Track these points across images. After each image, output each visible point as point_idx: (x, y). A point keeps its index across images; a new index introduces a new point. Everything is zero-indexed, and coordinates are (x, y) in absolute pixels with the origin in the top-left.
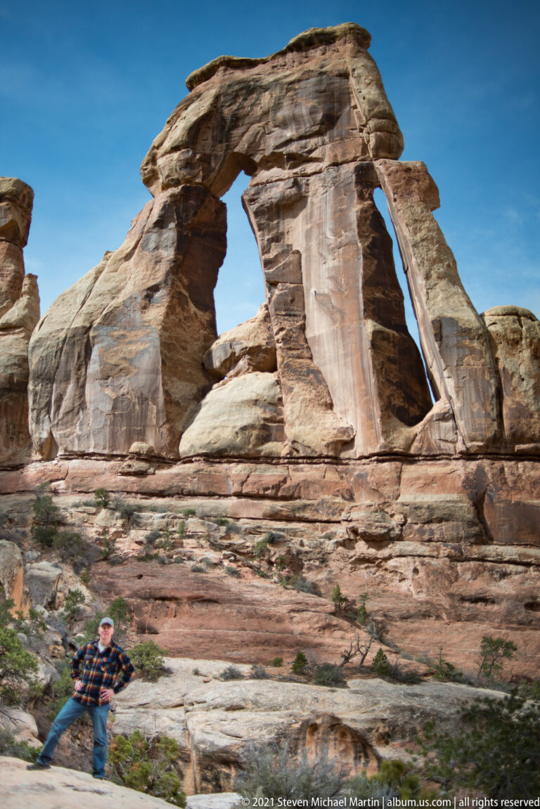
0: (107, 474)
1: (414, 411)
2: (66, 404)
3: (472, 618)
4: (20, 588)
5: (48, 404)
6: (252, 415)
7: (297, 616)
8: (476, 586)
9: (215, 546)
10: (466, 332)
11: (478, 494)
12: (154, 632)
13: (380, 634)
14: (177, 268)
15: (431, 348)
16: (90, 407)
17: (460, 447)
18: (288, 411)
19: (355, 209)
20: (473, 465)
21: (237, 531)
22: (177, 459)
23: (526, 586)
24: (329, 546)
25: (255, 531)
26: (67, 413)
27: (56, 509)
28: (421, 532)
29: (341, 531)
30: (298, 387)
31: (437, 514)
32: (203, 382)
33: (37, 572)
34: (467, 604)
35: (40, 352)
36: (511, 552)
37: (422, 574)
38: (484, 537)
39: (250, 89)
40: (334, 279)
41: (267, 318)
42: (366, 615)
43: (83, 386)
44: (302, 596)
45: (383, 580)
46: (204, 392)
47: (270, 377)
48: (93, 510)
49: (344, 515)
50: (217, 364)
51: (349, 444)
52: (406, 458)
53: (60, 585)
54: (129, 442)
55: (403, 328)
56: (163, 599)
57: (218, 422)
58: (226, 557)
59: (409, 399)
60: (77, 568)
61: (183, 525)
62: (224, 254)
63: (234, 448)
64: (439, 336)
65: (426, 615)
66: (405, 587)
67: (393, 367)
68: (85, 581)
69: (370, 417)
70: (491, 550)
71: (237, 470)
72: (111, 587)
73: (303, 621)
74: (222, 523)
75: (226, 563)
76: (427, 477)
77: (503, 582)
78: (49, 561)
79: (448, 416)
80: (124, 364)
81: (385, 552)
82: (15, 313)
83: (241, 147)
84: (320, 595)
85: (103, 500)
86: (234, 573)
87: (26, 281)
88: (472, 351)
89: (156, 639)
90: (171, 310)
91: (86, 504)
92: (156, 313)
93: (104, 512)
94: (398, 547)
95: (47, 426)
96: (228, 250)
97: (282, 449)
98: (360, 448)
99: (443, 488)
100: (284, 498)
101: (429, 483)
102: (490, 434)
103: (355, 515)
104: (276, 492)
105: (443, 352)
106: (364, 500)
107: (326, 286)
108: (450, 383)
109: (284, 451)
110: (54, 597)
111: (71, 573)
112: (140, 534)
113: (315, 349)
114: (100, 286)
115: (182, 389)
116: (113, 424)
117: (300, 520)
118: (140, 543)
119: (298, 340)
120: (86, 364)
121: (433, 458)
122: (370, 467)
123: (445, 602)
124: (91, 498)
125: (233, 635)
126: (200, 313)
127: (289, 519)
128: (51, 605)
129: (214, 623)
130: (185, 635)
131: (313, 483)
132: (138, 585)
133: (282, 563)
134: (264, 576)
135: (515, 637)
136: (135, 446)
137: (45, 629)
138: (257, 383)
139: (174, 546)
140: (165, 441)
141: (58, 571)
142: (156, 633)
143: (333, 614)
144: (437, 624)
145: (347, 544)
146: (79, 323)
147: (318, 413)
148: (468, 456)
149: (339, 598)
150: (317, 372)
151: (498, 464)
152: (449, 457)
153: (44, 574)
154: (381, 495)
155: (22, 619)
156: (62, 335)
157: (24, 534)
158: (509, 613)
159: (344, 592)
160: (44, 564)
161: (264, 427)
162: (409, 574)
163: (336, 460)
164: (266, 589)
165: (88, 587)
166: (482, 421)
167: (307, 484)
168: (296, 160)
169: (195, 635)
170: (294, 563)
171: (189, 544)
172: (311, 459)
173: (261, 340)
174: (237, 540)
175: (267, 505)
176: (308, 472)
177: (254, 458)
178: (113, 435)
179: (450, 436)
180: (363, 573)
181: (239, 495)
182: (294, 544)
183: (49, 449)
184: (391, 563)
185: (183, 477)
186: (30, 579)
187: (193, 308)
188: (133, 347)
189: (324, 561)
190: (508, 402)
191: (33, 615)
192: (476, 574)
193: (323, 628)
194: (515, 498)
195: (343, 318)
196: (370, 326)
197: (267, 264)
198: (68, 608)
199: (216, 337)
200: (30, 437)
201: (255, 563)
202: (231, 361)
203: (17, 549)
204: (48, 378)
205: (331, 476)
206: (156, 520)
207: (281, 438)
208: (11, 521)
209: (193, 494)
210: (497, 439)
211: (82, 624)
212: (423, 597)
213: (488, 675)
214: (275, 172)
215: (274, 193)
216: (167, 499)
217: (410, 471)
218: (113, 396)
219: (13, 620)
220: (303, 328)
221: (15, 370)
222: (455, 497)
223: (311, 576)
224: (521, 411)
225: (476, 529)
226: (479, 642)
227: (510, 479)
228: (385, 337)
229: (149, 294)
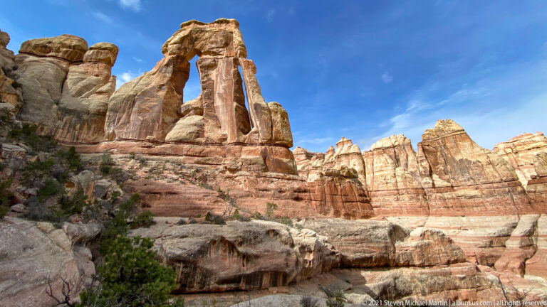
0: (136, 147)
1: (246, 130)
2: (121, 121)
3: (263, 196)
4: (91, 190)
5: (114, 121)
6: (195, 128)
7: (206, 198)
8: (264, 186)
9: (176, 173)
10: (263, 108)
11: (265, 156)
12: (149, 206)
13: (233, 203)
14: (171, 80)
15: (253, 112)
16: (132, 123)
17: (260, 141)
18: (206, 128)
19: (233, 70)
20: (263, 147)
21: (185, 167)
22: (164, 143)
23: (279, 185)
24: (217, 172)
25: (192, 167)
26: (122, 124)
27: (112, 159)
28: (247, 168)
29: (221, 167)
30: (210, 121)
31: (253, 162)
32: (177, 117)
33: (100, 184)
34: (261, 192)
35: (114, 102)
36: (274, 174)
37: (247, 182)
38: (266, 170)
40: (224, 89)
41: (201, 99)
42: (229, 196)
43: (130, 115)
44: (207, 191)
45: (234, 184)
46: (176, 121)
47: (201, 117)
48: (128, 160)
49: (222, 162)
50: (182, 112)
51: (225, 139)
52: (244, 144)
53: (110, 189)
54: (146, 135)
55: (244, 106)
56: (155, 193)
57: (181, 130)
58: (180, 177)
59: (245, 127)
60: (118, 182)
61: (164, 165)
62: (188, 78)
63: (186, 139)
64: (256, 109)
65: (248, 196)
66: (241, 186)
67: (241, 117)
68: (121, 187)
69: (233, 131)
70: (268, 174)
71: (186, 146)
72: (132, 189)
73: (208, 200)
74: (179, 165)
75: (180, 179)
76: (250, 150)
77: (272, 184)
78: (106, 179)
79: (256, 132)
80: (148, 109)
81: (236, 175)
82: (105, 88)
84: (212, 190)
85: (133, 155)
86: (183, 183)
87: (111, 78)
88: (265, 113)
89: (150, 209)
90: (168, 93)
91: (125, 157)
92: (162, 93)
93: (132, 160)
94: (240, 173)
95: (112, 128)
96: (190, 77)
97: (203, 140)
98: (229, 140)
99: (255, 154)
100: (202, 156)
101: (250, 152)
102: (269, 138)
103: (226, 162)
104: (200, 154)
105: (257, 113)
106: (229, 157)
107: (222, 91)
108: (258, 122)
109: (203, 141)
110: (106, 194)
111: (116, 184)
112: (147, 169)
113: (216, 110)
114: (141, 82)
115: (168, 119)
116: (141, 129)
117: (207, 164)
118: (146, 172)
119: (211, 107)
120: (132, 107)
121: (252, 144)
122: (232, 147)
123: (254, 191)
124: (128, 155)
125: (182, 206)
126: (178, 95)
127: (203, 164)
128: (105, 197)
129: (175, 202)
130: (163, 207)
131: (213, 151)
132: (144, 188)
133: (200, 179)
134: (193, 184)
135: (276, 202)
136: (148, 137)
137: (101, 208)
138: (197, 119)
139: (160, 173)
140: (160, 136)
141: (110, 183)
142: (150, 207)
143: (218, 197)
144: (252, 199)
145: (223, 172)
146: (132, 93)
147: (216, 129)
148: (262, 144)
149: (220, 191)
150: (216, 117)
151: (271, 147)
152: (256, 144)
153: (103, 184)
154: (235, 156)
155: (91, 204)
156: (124, 97)
157: (96, 169)
158: (274, 194)
159: (221, 189)
160: (104, 180)
161: (197, 133)
162: (243, 182)
163: (221, 144)
164: (195, 188)
165: (122, 189)
166: (267, 134)
167: (211, 152)
168: (215, 54)
169: (167, 207)
170: (204, 179)
171: (166, 172)
172: (212, 144)
173: (199, 105)
174: (184, 171)
175: (196, 159)
176: (212, 148)
177: (193, 143)
178: (140, 134)
179: (257, 138)
180: (228, 181)
181: (186, 155)
182: (205, 172)
183: (112, 137)
184: (237, 178)
185: (166, 149)
186: (96, 187)
187: (175, 93)
188: (152, 103)
189: (215, 178)
190: (274, 129)
191: (96, 202)
192: (264, 181)
193: (215, 202)
194: (275, 158)
195: (226, 101)
196: (235, 104)
197: (203, 83)
198: (112, 198)
199: (182, 103)
200: (104, 132)
201: (190, 179)
202: (188, 111)
203: (93, 174)
204: (115, 111)
205: (219, 149)
206: (154, 163)
207: (203, 137)
208: (90, 163)
209: (169, 155)
210: (271, 139)
211: (118, 205)
212: (247, 189)
213: (269, 216)
214: (208, 56)
215: (208, 62)
216: (158, 157)
217: (245, 148)
218: (142, 119)
219: (86, 205)
220: (213, 103)
221: (101, 108)
222: (258, 157)
223: (210, 183)
224: (278, 132)
225: (264, 167)
226: (265, 205)
227: (274, 152)
228: (240, 108)
229: (161, 87)
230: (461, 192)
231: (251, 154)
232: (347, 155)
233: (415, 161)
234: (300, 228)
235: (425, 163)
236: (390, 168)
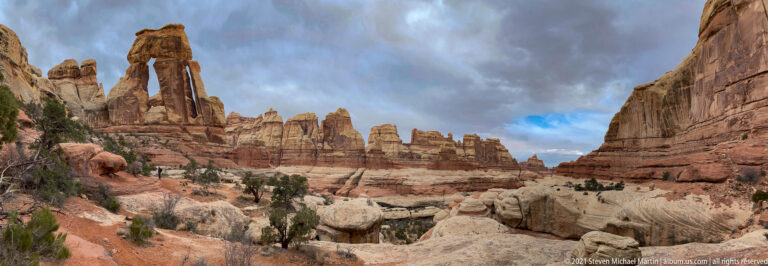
0: (130, 128)
1: (194, 115)
6: (161, 116)
10: (206, 101)
11: (207, 132)
14: (140, 82)
15: (198, 104)
18: (169, 114)
20: (206, 127)
22: (145, 125)
25: (164, 139)
28: (196, 140)
30: (170, 109)
31: (200, 136)
32: (147, 107)
36: (213, 144)
39: (155, 38)
40: (178, 85)
41: (161, 94)
46: (148, 110)
47: (164, 107)
48: (129, 136)
50: (151, 104)
51: (181, 122)
52: (193, 125)
54: (133, 121)
57: (153, 116)
59: (193, 113)
61: (149, 139)
63: (158, 122)
67: (191, 107)
69: (186, 117)
70: (209, 143)
71: (159, 127)
74: (157, 138)
79: (201, 117)
80: (130, 104)
83: (153, 53)
88: (207, 105)
90: (140, 92)
92: (136, 93)
95: (114, 118)
98: (183, 122)
100: (169, 133)
101: (198, 130)
102: (210, 122)
104: (167, 131)
107: (175, 87)
108: (203, 111)
109: (168, 123)
115: (143, 109)
116: (129, 117)
117: (172, 137)
121: (199, 125)
122: (186, 127)
126: (145, 91)
127: (170, 137)
134: (167, 148)
136: (135, 122)
138: (162, 108)
146: (119, 96)
147: (174, 115)
148: (205, 125)
150: (173, 106)
151: (211, 127)
152: (202, 125)
154: (189, 132)
156: (115, 99)
161: (164, 118)
163: (178, 125)
166: (209, 119)
167: (174, 130)
168: (166, 56)
172: (174, 125)
173: (161, 99)
175: (166, 134)
176: (174, 127)
177: (162, 124)
178: (130, 120)
179: (202, 121)
181: (160, 132)
184: (191, 146)
185: (147, 128)
188: (132, 100)
190: (214, 115)
194: (214, 134)
195: (180, 95)
196: (187, 98)
197: (160, 81)
202: (154, 103)
204: (112, 108)
205: (178, 128)
207: (168, 120)
209: (149, 132)
214: (160, 60)
216: (144, 134)
217: (195, 128)
218: (128, 111)
220: (170, 97)
222: (204, 133)
224: (216, 118)
227: (214, 130)
228: (189, 100)
229: (135, 89)
230: (335, 154)
231: (200, 131)
232: (272, 123)
233: (317, 132)
234: (226, 172)
235: (322, 135)
236: (300, 135)
